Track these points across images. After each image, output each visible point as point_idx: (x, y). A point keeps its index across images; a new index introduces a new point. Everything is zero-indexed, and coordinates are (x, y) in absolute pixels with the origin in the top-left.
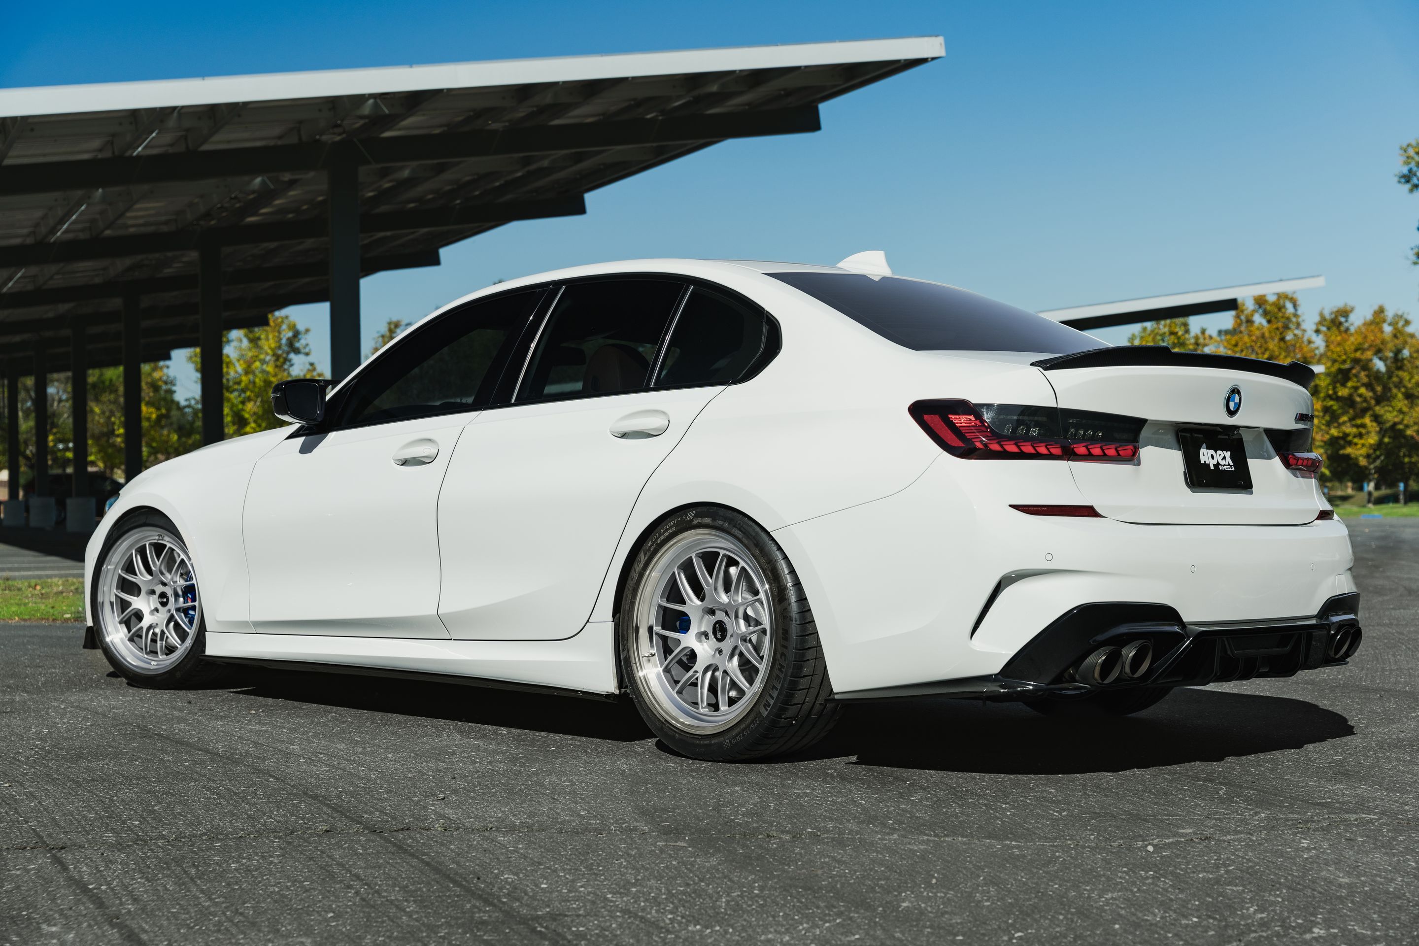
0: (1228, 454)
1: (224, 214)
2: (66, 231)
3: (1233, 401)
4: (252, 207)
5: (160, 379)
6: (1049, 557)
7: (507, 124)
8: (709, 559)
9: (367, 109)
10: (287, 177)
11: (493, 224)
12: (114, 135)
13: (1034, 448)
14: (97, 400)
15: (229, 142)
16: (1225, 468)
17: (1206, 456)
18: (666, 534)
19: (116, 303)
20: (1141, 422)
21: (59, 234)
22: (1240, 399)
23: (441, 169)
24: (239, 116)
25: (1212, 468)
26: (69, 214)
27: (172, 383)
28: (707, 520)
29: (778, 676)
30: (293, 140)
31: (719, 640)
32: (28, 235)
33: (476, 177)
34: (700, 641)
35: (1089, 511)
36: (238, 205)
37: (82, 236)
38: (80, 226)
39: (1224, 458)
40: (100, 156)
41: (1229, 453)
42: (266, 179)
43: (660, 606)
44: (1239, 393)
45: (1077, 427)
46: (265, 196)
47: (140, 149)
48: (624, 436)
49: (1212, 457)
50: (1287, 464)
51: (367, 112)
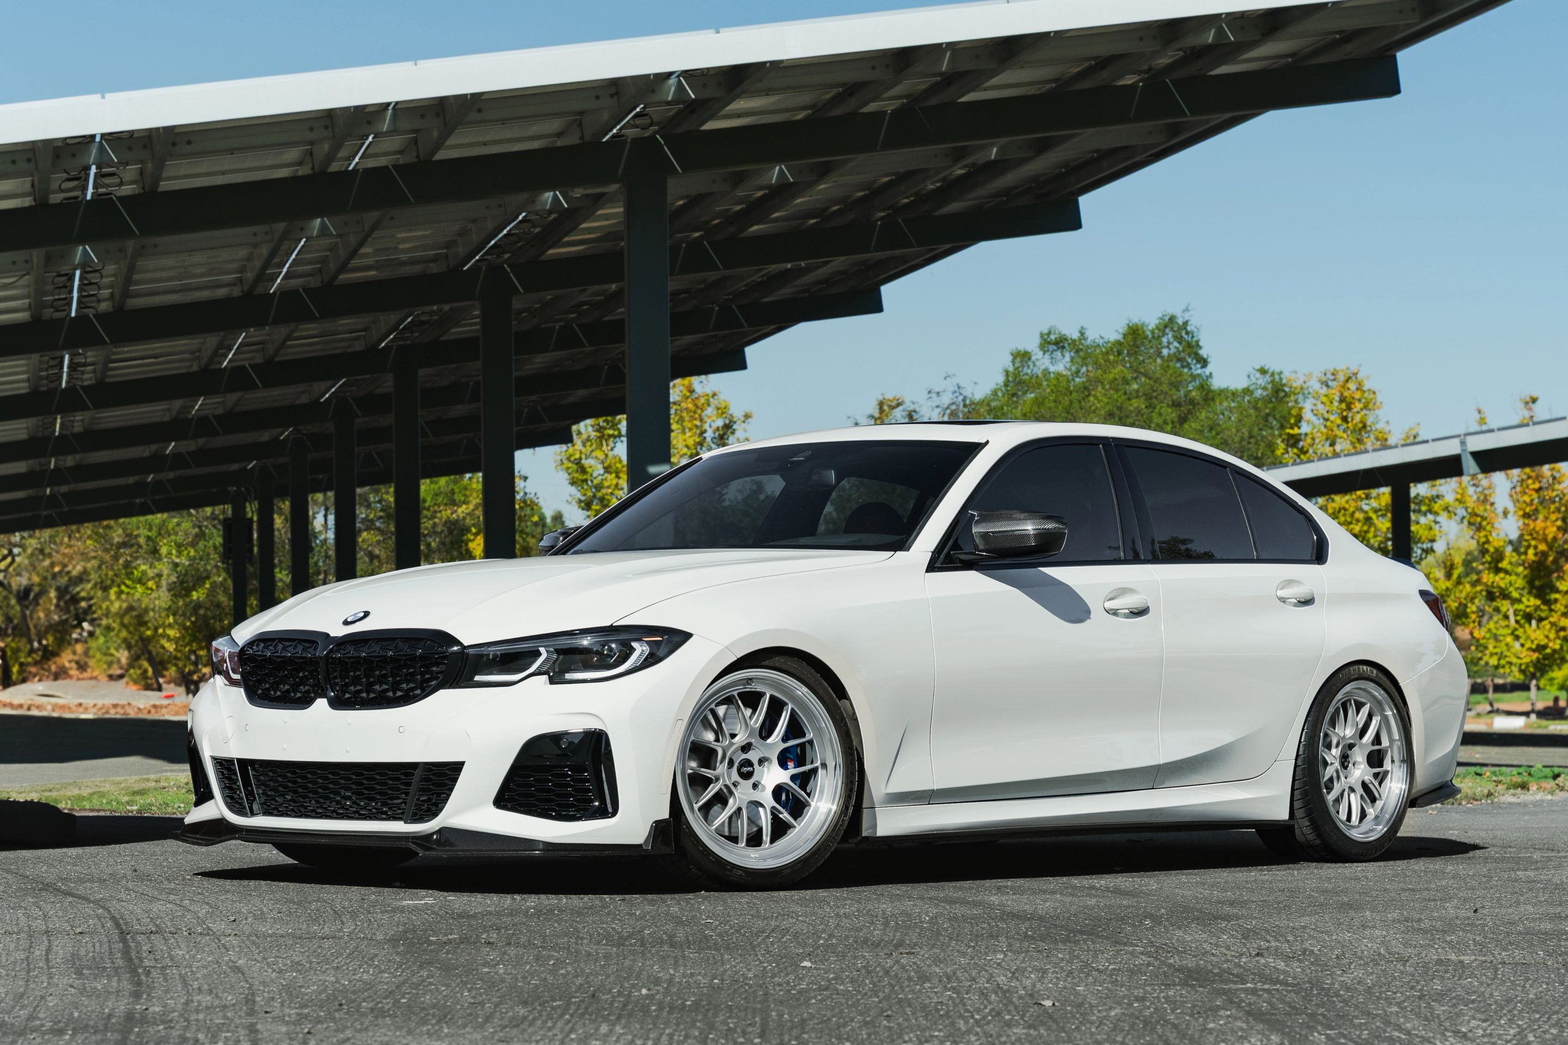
9: (671, 90)
21: (278, 281)
36: (535, 231)
42: (558, 193)
47: (356, 160)
51: (670, 98)
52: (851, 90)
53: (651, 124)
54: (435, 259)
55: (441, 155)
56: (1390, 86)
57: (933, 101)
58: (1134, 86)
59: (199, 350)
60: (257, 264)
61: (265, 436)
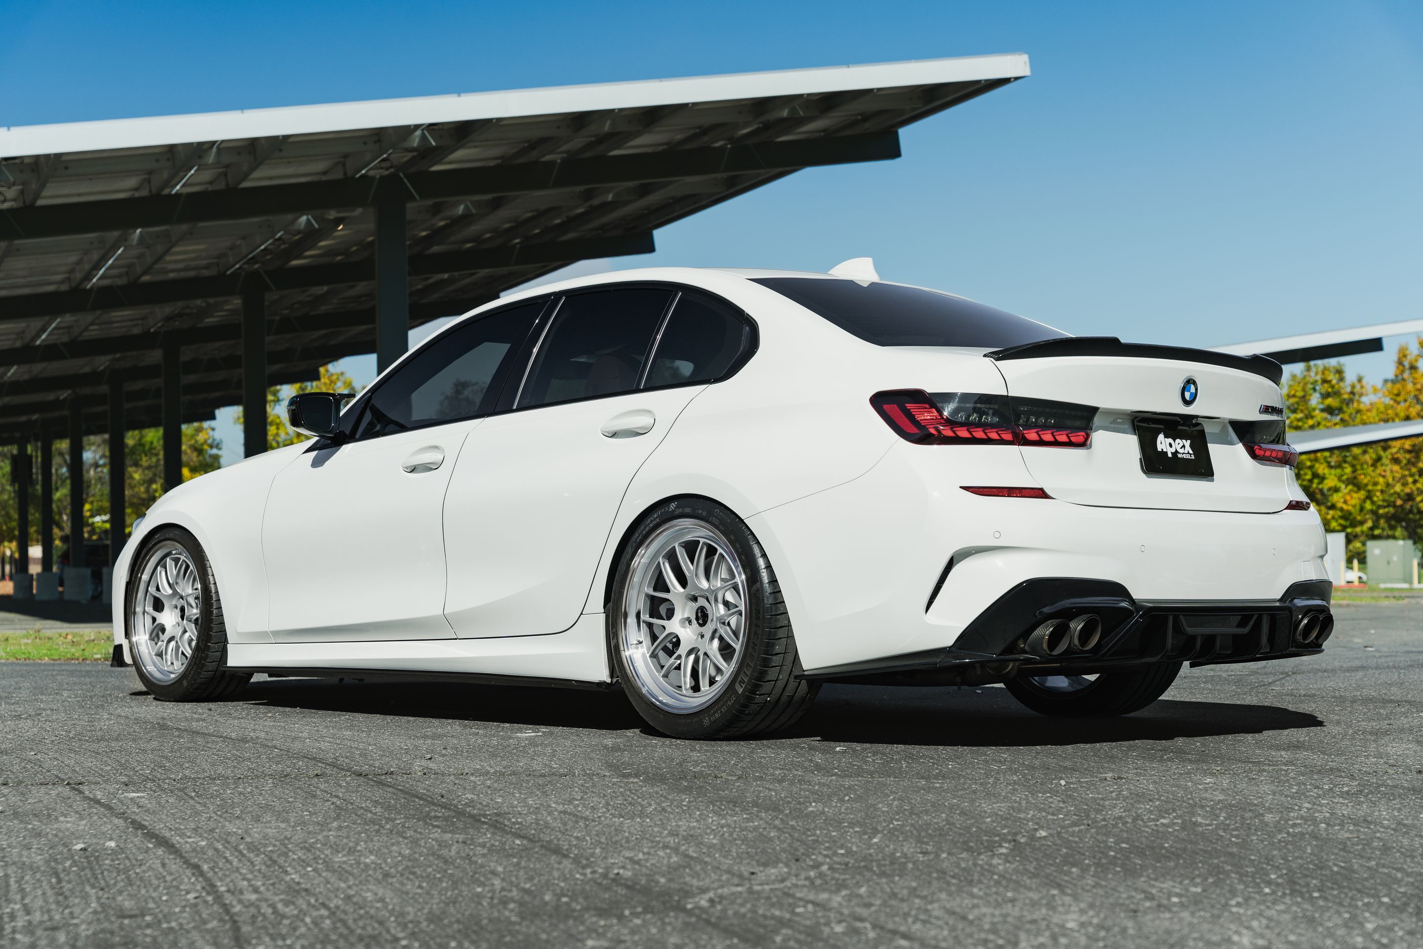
0: (1187, 443)
1: (269, 257)
2: (102, 278)
3: (1189, 391)
4: (297, 248)
5: (205, 442)
6: (997, 535)
7: (565, 155)
8: (691, 548)
9: (415, 140)
10: (332, 214)
11: (559, 263)
12: (150, 172)
13: (985, 433)
14: (136, 464)
15: (271, 178)
16: (1184, 456)
17: (1163, 443)
18: (651, 525)
19: (155, 356)
20: (1094, 410)
21: (94, 280)
22: (1196, 389)
23: (496, 204)
24: (281, 150)
25: (1170, 455)
26: (104, 259)
27: (218, 447)
28: (688, 510)
29: (751, 654)
30: (338, 175)
31: (701, 625)
32: (62, 282)
33: (535, 213)
34: (684, 627)
35: (1040, 493)
36: (283, 247)
37: (119, 282)
38: (115, 272)
39: (1184, 446)
40: (137, 195)
41: (1189, 441)
42: (310, 217)
43: (647, 595)
44: (1194, 383)
45: (1028, 414)
46: (311, 236)
47: (178, 187)
48: (614, 435)
49: (1171, 445)
50: (1254, 455)
51: (415, 144)
52: (533, 145)
53: (391, 167)
54: (206, 267)
55: (245, 185)
56: (893, 152)
57: (587, 155)
58: (722, 149)
59: (23, 332)
60: (87, 267)
61: (51, 397)
